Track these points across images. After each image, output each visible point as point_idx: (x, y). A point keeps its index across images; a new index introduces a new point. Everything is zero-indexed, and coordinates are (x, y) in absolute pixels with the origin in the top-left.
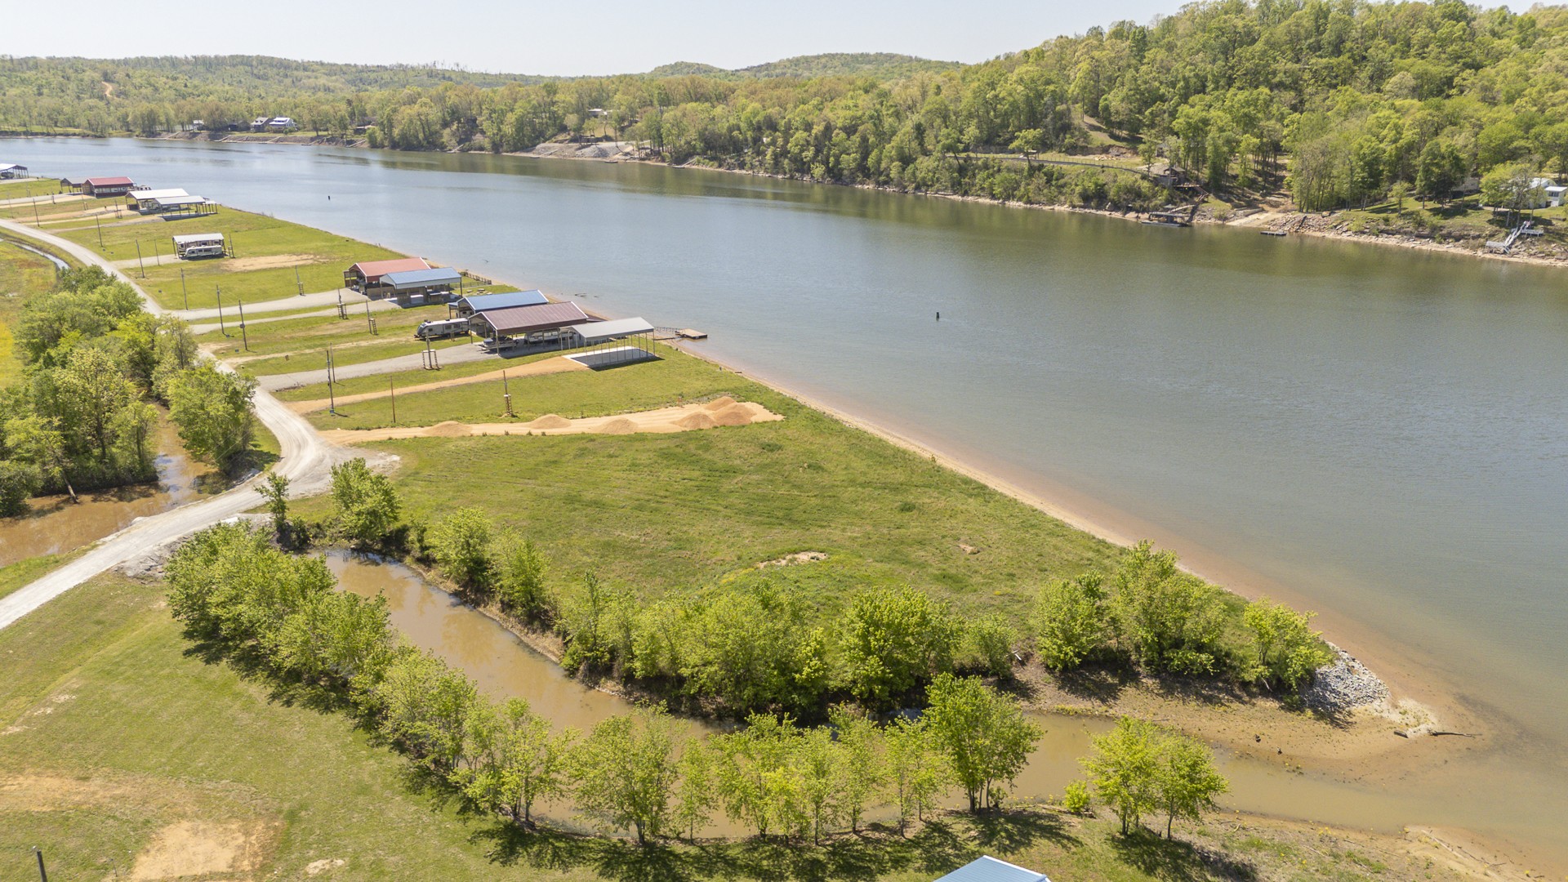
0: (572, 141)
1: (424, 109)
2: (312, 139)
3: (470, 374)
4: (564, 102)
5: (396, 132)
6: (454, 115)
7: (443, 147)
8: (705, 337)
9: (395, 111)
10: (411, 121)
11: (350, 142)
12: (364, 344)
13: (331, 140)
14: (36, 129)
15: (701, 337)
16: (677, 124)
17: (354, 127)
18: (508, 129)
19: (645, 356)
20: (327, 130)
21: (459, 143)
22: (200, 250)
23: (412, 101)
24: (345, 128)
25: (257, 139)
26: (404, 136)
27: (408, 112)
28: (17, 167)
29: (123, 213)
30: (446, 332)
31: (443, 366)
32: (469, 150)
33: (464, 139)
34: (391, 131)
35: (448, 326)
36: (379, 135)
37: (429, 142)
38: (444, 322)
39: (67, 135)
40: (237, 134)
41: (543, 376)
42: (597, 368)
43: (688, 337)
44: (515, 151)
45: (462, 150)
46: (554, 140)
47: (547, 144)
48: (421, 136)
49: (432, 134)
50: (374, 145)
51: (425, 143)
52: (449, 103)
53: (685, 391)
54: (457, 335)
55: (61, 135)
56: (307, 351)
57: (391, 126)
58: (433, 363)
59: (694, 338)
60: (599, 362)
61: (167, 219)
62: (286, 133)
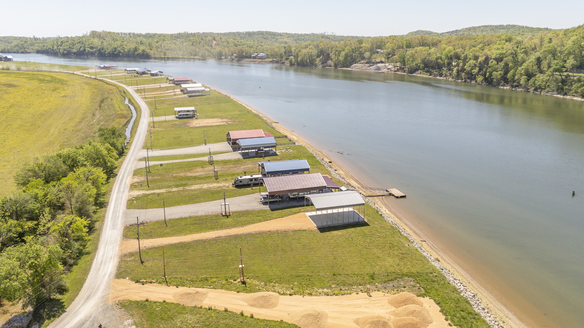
0: (367, 63)
1: (310, 50)
2: (271, 62)
3: (244, 224)
4: (365, 47)
5: (299, 59)
6: (321, 53)
7: (316, 65)
8: (404, 197)
9: (300, 51)
10: (305, 55)
11: (283, 63)
12: (205, 186)
13: (277, 62)
14: (186, 57)
15: (402, 197)
16: (413, 56)
17: (286, 57)
18: (341, 58)
19: (357, 220)
20: (276, 58)
21: (322, 64)
22: (184, 115)
23: (306, 47)
24: (282, 58)
25: (253, 61)
26: (302, 61)
27: (304, 51)
28: (160, 72)
29: (177, 93)
30: (250, 183)
31: (233, 213)
32: (326, 67)
33: (324, 62)
34: (297, 59)
35: (251, 180)
36: (293, 60)
37: (311, 64)
38: (249, 177)
39: (194, 59)
40: (247, 59)
41: (284, 233)
42: (322, 229)
43: (393, 195)
44: (343, 67)
45: (323, 67)
46: (359, 63)
47: (356, 65)
48: (308, 61)
49: (312, 60)
50: (292, 64)
51: (309, 64)
52: (320, 48)
53: (376, 270)
54: (256, 185)
55: (192, 59)
56: (174, 189)
57: (298, 57)
58: (227, 210)
59: (397, 197)
60: (325, 224)
61: (190, 97)
62: (262, 59)
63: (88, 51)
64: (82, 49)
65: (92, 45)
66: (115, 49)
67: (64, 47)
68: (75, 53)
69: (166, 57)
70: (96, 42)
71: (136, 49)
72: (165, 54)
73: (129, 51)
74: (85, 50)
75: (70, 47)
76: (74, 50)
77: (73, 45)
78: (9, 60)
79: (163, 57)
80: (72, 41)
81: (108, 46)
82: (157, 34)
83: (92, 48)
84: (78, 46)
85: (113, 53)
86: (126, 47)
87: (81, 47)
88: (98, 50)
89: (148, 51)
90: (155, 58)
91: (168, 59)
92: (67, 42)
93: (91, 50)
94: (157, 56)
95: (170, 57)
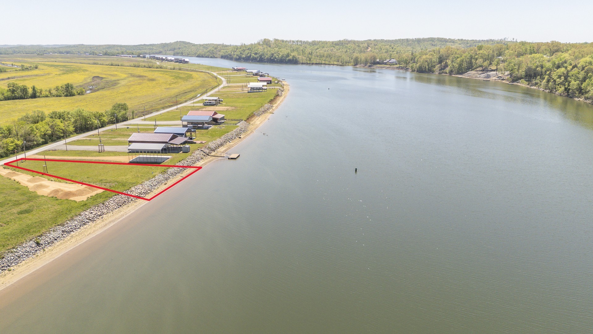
0: (481, 71)
1: (431, 57)
2: (397, 68)
4: (482, 54)
5: (419, 65)
6: (439, 59)
7: (433, 72)
8: (234, 159)
9: (420, 57)
10: (424, 61)
13: (402, 68)
15: (232, 158)
16: (519, 65)
18: (456, 65)
20: (402, 64)
21: (439, 70)
22: (208, 103)
25: (385, 67)
26: (421, 67)
27: (424, 57)
31: (106, 151)
32: (442, 73)
33: (442, 69)
34: (417, 65)
37: (429, 70)
40: (378, 65)
44: (457, 74)
45: (439, 73)
46: (475, 70)
47: (472, 72)
48: (427, 67)
49: (431, 67)
50: (413, 71)
51: (427, 70)
52: (440, 54)
55: (332, 65)
57: (418, 63)
58: (102, 150)
59: (229, 159)
62: (391, 65)
63: (253, 56)
64: (249, 55)
65: (256, 52)
66: (273, 54)
67: (237, 53)
68: (243, 58)
69: (311, 62)
70: (260, 50)
71: (288, 55)
72: (310, 60)
73: (282, 56)
74: (251, 55)
75: (241, 53)
76: (244, 56)
77: (244, 51)
78: (187, 62)
79: (309, 62)
80: (244, 48)
81: (268, 52)
82: (321, 42)
83: (256, 54)
84: (247, 52)
85: (270, 59)
86: (280, 53)
87: (248, 53)
88: (259, 56)
89: (297, 56)
90: (302, 64)
91: (313, 64)
92: (240, 48)
93: (255, 56)
94: (304, 62)
95: (314, 62)
